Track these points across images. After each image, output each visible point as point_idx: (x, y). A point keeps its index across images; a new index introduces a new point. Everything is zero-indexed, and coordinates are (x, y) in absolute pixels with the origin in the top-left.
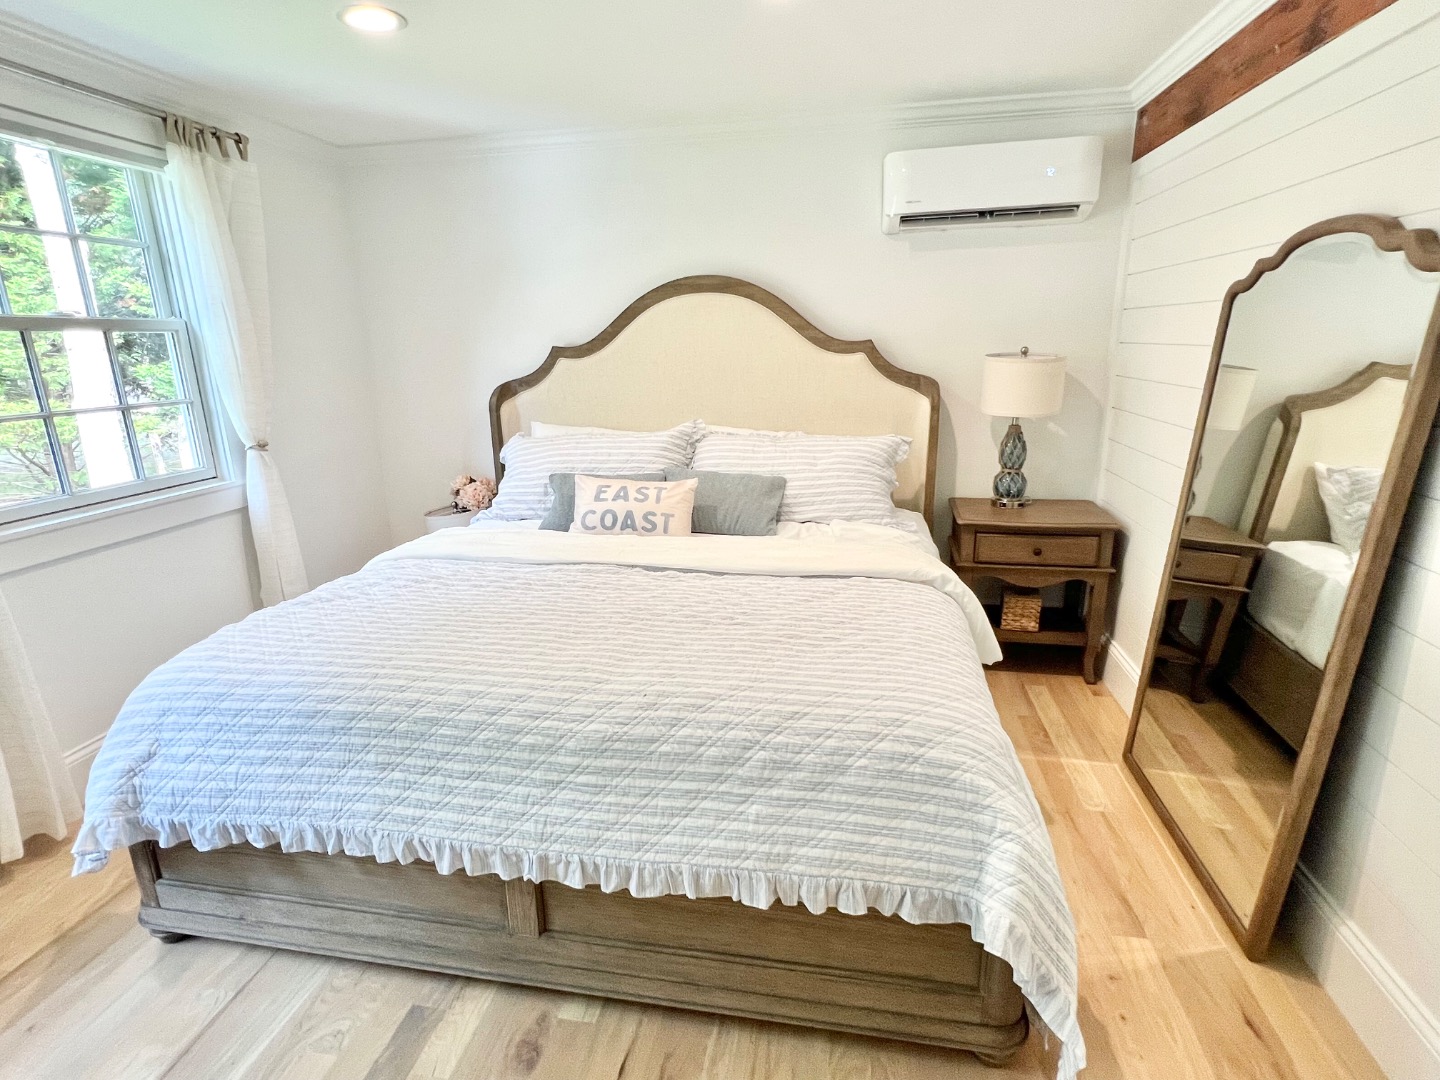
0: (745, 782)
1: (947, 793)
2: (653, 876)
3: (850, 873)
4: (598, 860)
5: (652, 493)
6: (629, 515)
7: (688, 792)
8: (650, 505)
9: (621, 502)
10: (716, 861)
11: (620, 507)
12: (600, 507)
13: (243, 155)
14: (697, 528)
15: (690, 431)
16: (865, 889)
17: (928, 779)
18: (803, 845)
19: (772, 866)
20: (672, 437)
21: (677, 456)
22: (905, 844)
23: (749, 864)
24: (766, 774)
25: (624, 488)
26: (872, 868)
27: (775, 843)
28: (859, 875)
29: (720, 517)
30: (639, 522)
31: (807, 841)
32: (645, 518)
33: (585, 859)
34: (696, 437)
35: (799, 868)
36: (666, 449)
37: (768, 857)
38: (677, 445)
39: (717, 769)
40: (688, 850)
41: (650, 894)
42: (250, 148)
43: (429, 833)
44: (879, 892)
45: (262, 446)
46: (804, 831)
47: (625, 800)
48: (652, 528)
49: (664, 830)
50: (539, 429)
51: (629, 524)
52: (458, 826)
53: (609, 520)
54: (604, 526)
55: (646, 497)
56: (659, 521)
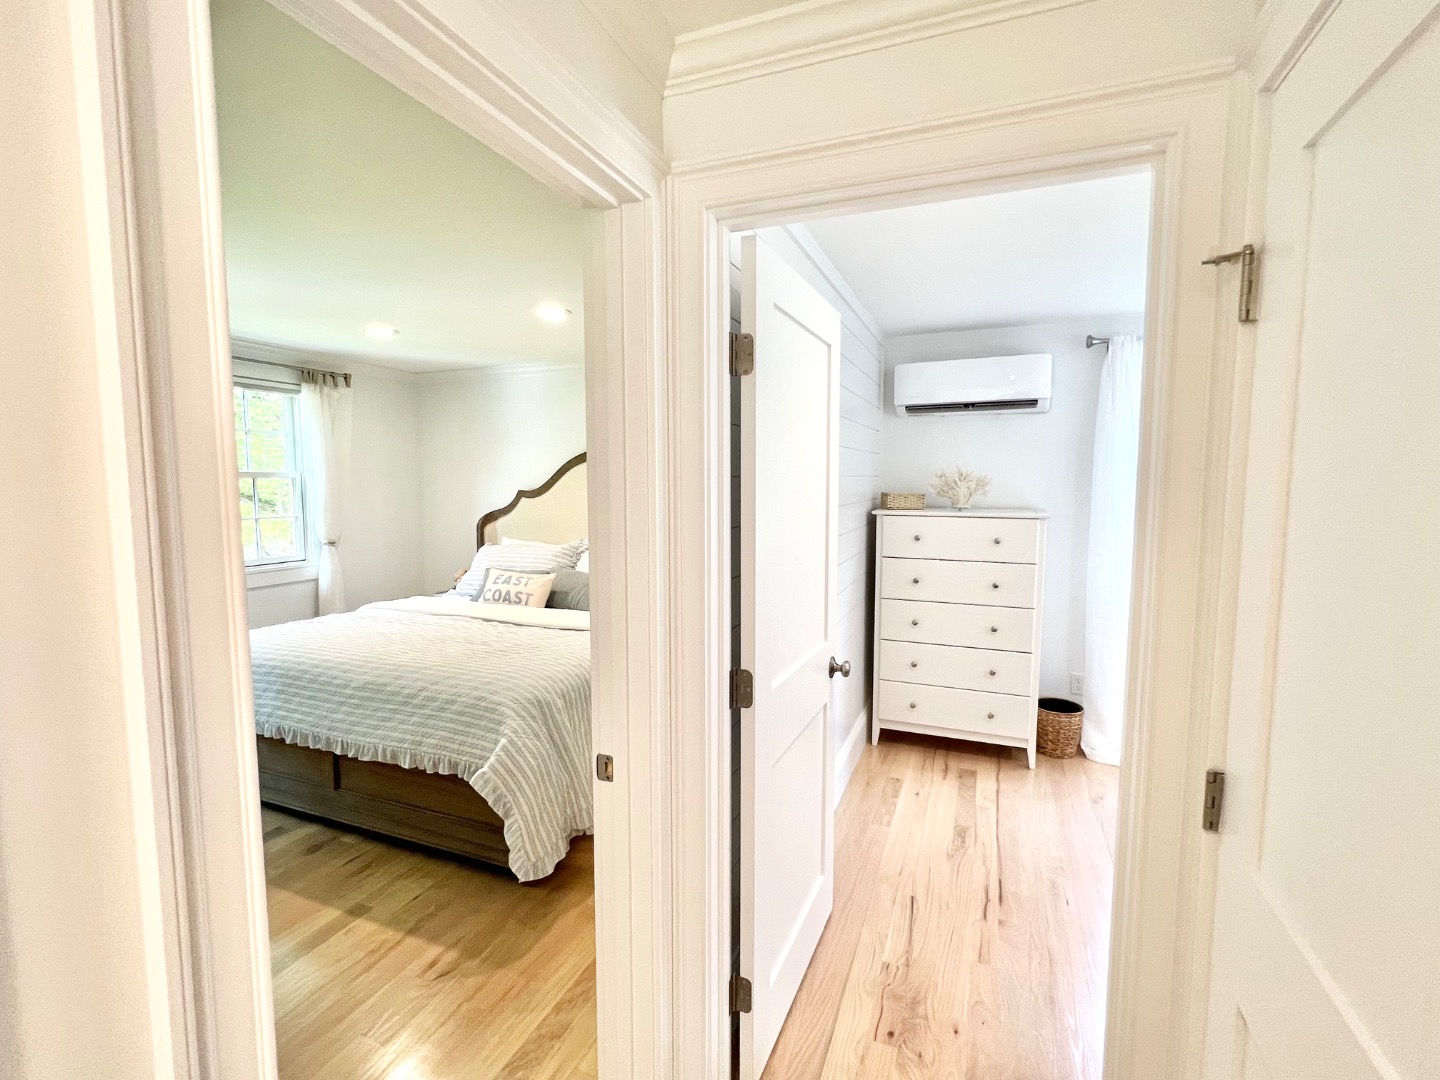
0: (415, 706)
1: (492, 716)
2: (369, 750)
3: (444, 753)
4: (349, 741)
5: (524, 581)
6: (508, 593)
7: (391, 710)
8: (520, 588)
9: (506, 584)
10: (394, 744)
11: (504, 588)
12: (494, 587)
13: (348, 384)
14: (549, 605)
15: (577, 545)
16: (450, 761)
17: (486, 709)
18: (428, 738)
19: (414, 747)
20: (563, 548)
21: (564, 561)
22: (470, 740)
23: (405, 746)
24: (424, 703)
25: (510, 577)
26: (454, 751)
27: (417, 736)
28: (448, 754)
29: (569, 599)
30: (513, 598)
31: (431, 736)
32: (516, 595)
33: (344, 740)
34: (580, 550)
35: (425, 749)
36: (557, 556)
37: (413, 742)
38: (566, 554)
39: (406, 700)
40: (384, 738)
41: (366, 759)
42: (352, 381)
43: (286, 724)
44: (457, 765)
45: (332, 543)
46: (430, 731)
47: (367, 712)
48: (519, 602)
49: (377, 728)
50: (505, 541)
51: (507, 599)
52: (300, 721)
53: (497, 597)
54: (494, 599)
55: (520, 582)
56: (524, 598)
